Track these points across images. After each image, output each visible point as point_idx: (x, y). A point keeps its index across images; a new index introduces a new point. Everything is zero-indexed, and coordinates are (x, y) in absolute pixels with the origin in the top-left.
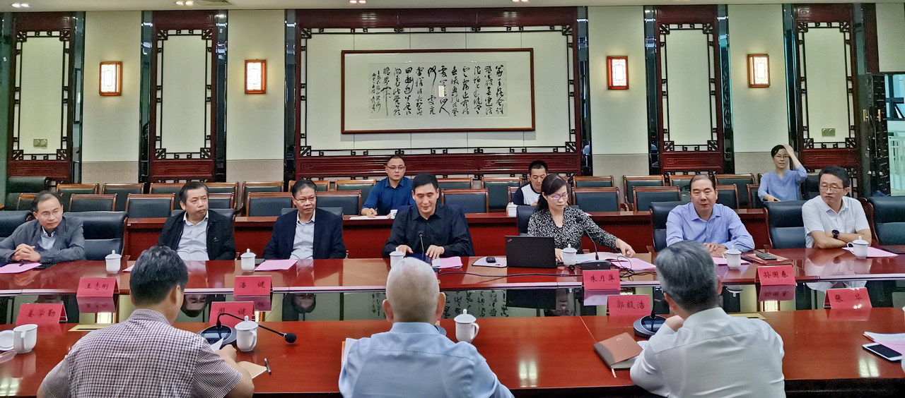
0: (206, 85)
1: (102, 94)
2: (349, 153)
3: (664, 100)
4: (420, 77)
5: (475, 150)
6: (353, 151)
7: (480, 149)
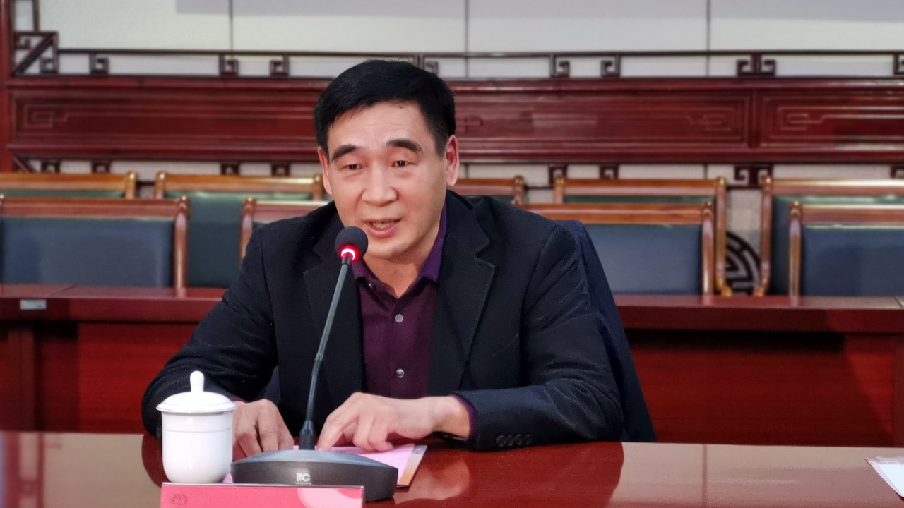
2: (209, 67)
5: (741, 64)
6: (228, 58)
7: (765, 58)
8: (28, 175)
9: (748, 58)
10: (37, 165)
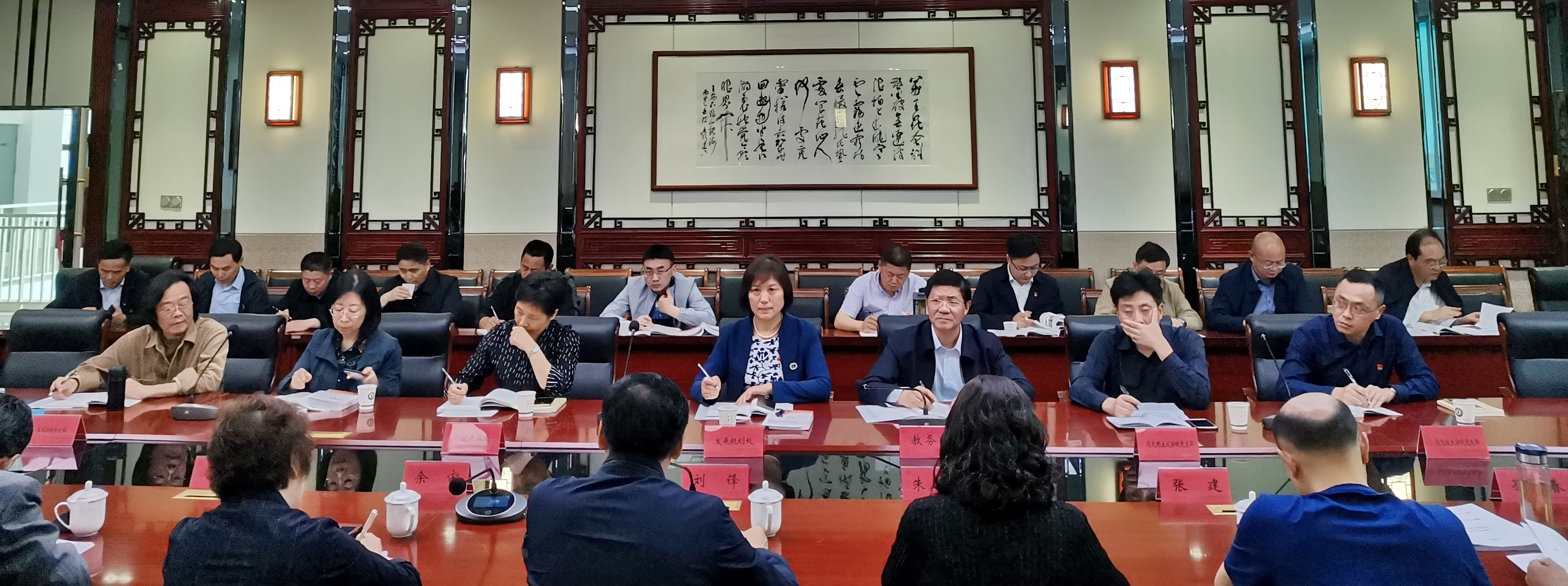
0: (434, 109)
1: (270, 124)
2: (663, 224)
3: (1203, 138)
4: (783, 95)
5: (875, 222)
6: (670, 220)
7: (884, 219)
8: (588, 270)
9: (878, 219)
10: (591, 266)
